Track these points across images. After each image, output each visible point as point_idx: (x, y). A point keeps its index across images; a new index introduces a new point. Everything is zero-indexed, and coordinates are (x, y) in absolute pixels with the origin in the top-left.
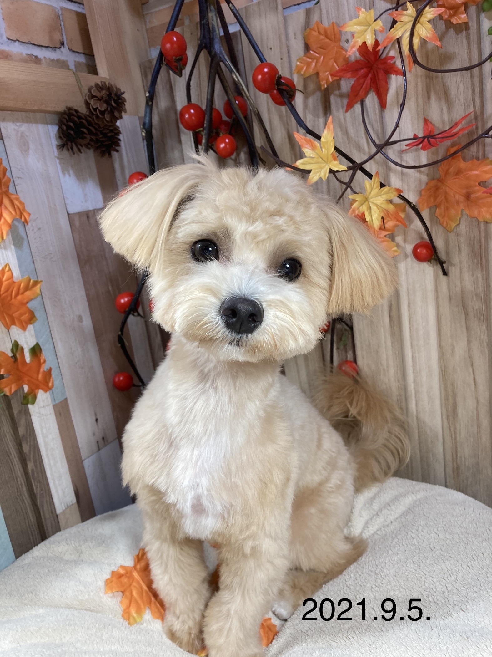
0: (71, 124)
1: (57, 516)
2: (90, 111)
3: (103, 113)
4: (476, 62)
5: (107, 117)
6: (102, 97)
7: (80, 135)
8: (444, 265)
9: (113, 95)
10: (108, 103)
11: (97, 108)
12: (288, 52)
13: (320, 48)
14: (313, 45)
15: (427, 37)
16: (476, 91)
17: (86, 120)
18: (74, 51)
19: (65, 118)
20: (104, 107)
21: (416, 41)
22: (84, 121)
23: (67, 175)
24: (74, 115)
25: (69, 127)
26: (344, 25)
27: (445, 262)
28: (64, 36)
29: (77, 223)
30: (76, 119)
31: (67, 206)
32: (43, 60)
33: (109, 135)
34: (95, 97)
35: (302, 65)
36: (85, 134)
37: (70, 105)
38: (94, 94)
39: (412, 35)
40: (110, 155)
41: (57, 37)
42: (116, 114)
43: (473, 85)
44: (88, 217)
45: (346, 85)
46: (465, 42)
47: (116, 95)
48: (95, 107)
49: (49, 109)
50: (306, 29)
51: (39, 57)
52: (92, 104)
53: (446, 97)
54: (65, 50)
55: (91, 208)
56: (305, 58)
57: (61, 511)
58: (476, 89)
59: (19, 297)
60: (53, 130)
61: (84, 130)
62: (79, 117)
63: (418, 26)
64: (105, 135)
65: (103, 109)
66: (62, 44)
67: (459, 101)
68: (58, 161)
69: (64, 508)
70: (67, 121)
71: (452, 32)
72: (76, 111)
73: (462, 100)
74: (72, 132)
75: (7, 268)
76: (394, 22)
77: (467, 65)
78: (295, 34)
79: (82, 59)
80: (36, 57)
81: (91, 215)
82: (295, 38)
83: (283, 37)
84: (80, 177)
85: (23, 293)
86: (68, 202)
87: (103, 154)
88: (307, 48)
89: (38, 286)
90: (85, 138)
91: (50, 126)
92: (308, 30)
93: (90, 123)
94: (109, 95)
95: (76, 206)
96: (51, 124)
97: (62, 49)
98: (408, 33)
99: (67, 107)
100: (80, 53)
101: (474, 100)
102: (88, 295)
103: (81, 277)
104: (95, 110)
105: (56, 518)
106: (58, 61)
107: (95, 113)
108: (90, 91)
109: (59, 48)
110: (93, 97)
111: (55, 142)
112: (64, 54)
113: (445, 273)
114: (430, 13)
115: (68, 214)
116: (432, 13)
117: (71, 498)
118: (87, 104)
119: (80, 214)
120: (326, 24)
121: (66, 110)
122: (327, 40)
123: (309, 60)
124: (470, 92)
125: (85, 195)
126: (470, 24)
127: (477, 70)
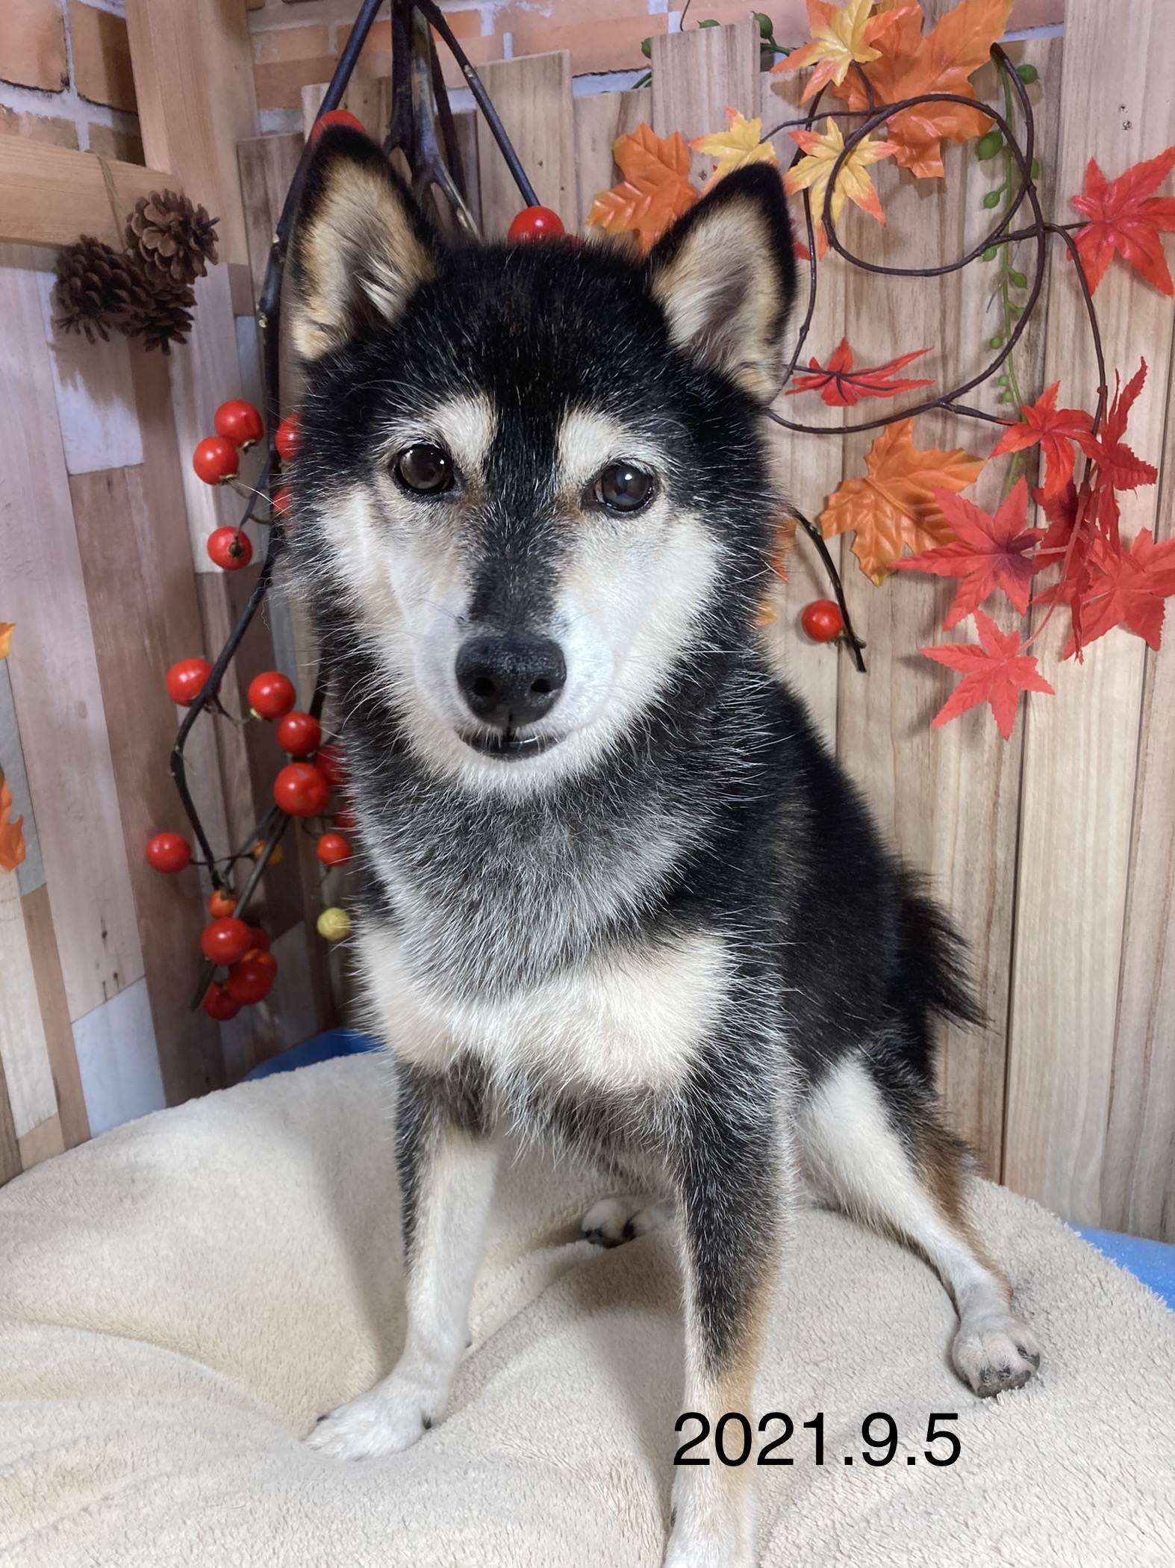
0: (95, 278)
1: (17, 1142)
2: (138, 253)
3: (166, 261)
4: (951, 258)
5: (175, 270)
6: (169, 227)
7: (111, 302)
8: (863, 651)
9: (193, 225)
10: (180, 240)
11: (156, 250)
12: (577, 176)
13: (647, 179)
14: (632, 172)
15: (859, 199)
16: (948, 316)
17: (129, 272)
18: (89, 101)
19: (80, 262)
20: (169, 249)
21: (837, 202)
22: (125, 275)
23: (70, 388)
24: (100, 258)
25: (88, 285)
26: (698, 139)
27: (863, 646)
28: (71, 66)
29: (86, 497)
30: (106, 267)
31: (69, 458)
32: (25, 121)
33: (171, 306)
34: (152, 224)
35: (606, 208)
36: (125, 302)
37: (90, 232)
38: (149, 218)
40: (166, 349)
41: (57, 67)
42: (196, 266)
43: (943, 301)
44: (109, 484)
46: (936, 216)
47: (199, 222)
48: (149, 248)
49: (45, 239)
50: (617, 135)
51: (15, 110)
52: (144, 239)
53: (892, 319)
54: (70, 97)
55: (116, 464)
56: (612, 195)
57: (27, 1131)
58: (948, 312)
60: (47, 282)
61: (123, 294)
62: (114, 265)
63: (845, 171)
64: (161, 306)
65: (168, 254)
66: (66, 83)
67: (916, 328)
68: (52, 354)
69: (33, 1126)
70: (85, 271)
71: (910, 191)
72: (107, 250)
73: (921, 328)
74: (94, 295)
76: (800, 154)
77: (935, 264)
78: (594, 141)
79: (105, 119)
80: (10, 110)
81: (115, 479)
82: (594, 150)
83: (569, 144)
84: (99, 389)
86: (70, 447)
87: (150, 344)
88: (618, 174)
90: (122, 310)
91: (40, 275)
92: (623, 139)
93: (136, 280)
94: (185, 224)
95: (87, 459)
96: (45, 270)
97: (65, 95)
98: (824, 183)
99: (83, 237)
100: (103, 105)
101: (943, 331)
102: (100, 658)
103: (88, 618)
104: (151, 253)
105: (14, 1145)
106: (55, 121)
107: (148, 259)
108: (140, 209)
109: (60, 92)
110: (145, 223)
111: (48, 311)
112: (68, 107)
113: (861, 667)
114: (870, 150)
115: (69, 475)
116: (874, 151)
117: (48, 1105)
118: (133, 239)
119: (94, 476)
120: (661, 133)
121: (80, 241)
122: (662, 166)
123: (620, 200)
124: (938, 314)
125: (107, 434)
126: (948, 181)
127: (951, 276)
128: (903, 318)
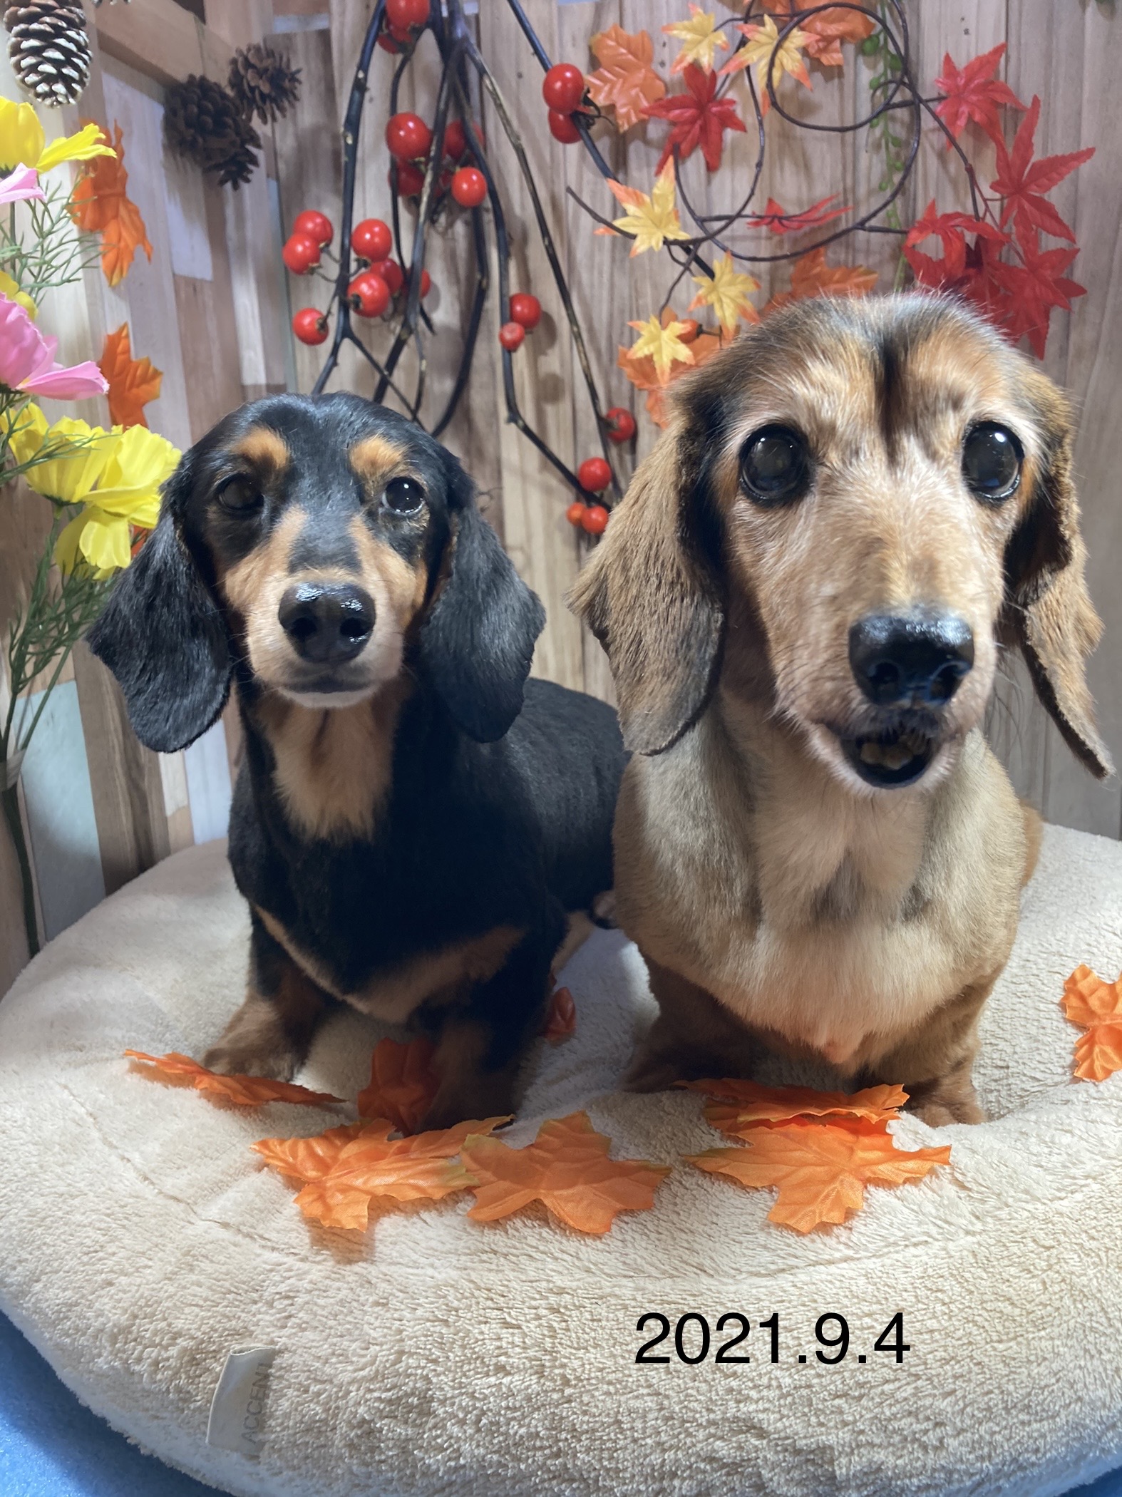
0: (210, 106)
1: (166, 819)
2: (242, 89)
3: (262, 99)
4: (849, 123)
6: (266, 70)
10: (274, 83)
11: (256, 87)
13: (618, 67)
14: (607, 61)
15: (791, 71)
16: (848, 167)
19: (194, 94)
20: (266, 88)
21: (777, 73)
24: (211, 91)
25: (203, 111)
29: (183, 296)
30: (218, 99)
31: (173, 259)
34: (253, 66)
38: (251, 62)
39: (772, 64)
43: (844, 158)
45: (656, 130)
46: (837, 94)
47: (286, 71)
48: (252, 85)
50: (593, 34)
52: (247, 77)
53: (805, 166)
55: (198, 275)
56: (590, 78)
57: (171, 813)
58: (848, 165)
59: (134, 391)
63: (781, 53)
67: (825, 174)
68: (163, 171)
69: (174, 809)
70: (200, 99)
71: (819, 76)
73: (828, 176)
75: (124, 334)
76: (743, 42)
77: (837, 124)
78: (574, 39)
81: (198, 287)
82: (574, 45)
84: (188, 212)
85: (138, 386)
86: (174, 252)
88: (595, 62)
89: (157, 381)
92: (598, 36)
94: (277, 71)
95: (183, 265)
98: (766, 61)
101: (844, 179)
103: (185, 396)
104: (252, 89)
107: (249, 94)
108: (244, 55)
110: (248, 64)
111: (160, 135)
114: (798, 38)
115: (174, 275)
116: (800, 38)
117: (182, 794)
118: (236, 78)
119: (187, 280)
120: (629, 31)
121: (190, 79)
122: (630, 57)
124: (840, 167)
125: (192, 249)
126: (845, 69)
127: (849, 134)
128: (815, 169)
